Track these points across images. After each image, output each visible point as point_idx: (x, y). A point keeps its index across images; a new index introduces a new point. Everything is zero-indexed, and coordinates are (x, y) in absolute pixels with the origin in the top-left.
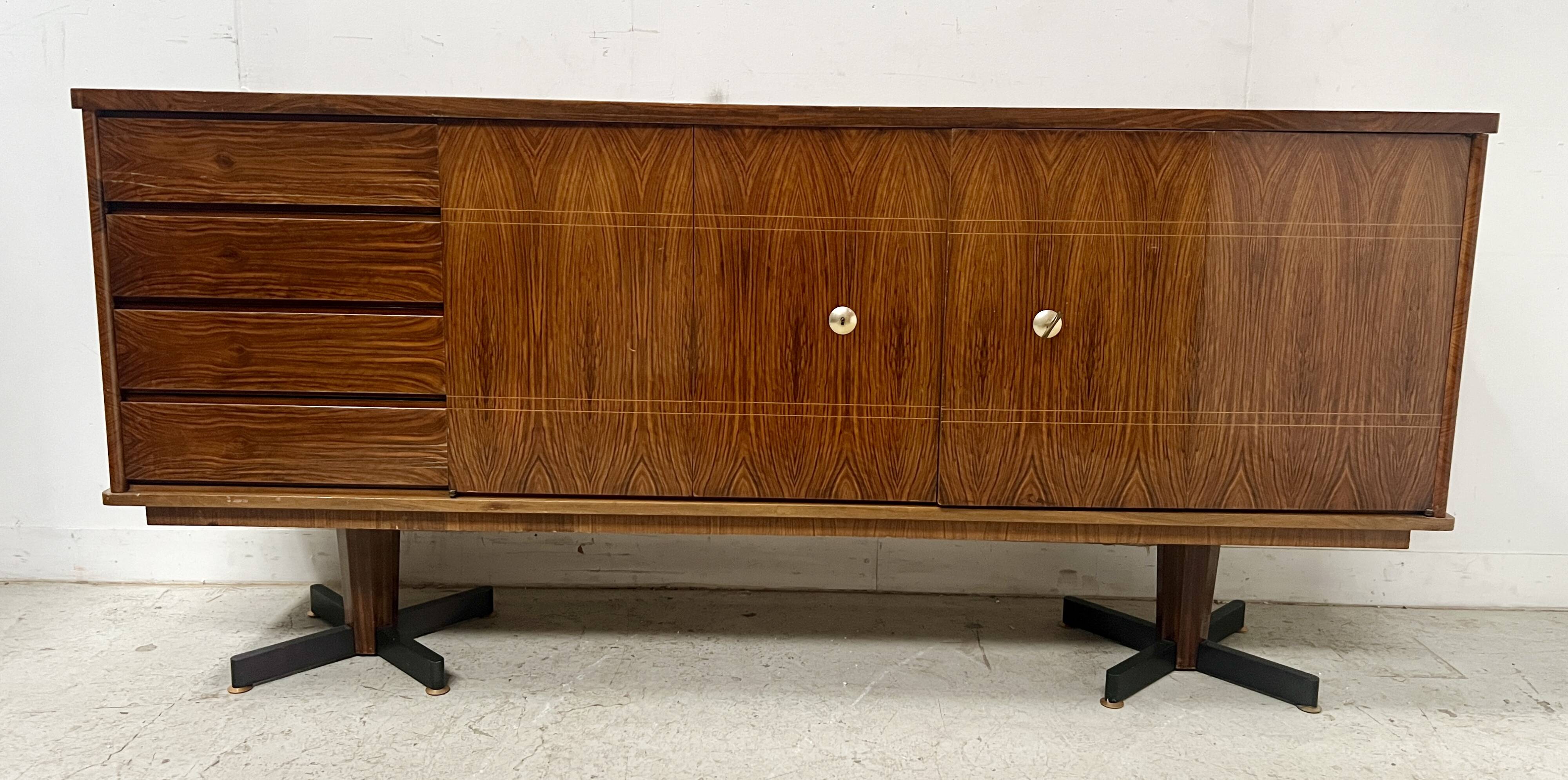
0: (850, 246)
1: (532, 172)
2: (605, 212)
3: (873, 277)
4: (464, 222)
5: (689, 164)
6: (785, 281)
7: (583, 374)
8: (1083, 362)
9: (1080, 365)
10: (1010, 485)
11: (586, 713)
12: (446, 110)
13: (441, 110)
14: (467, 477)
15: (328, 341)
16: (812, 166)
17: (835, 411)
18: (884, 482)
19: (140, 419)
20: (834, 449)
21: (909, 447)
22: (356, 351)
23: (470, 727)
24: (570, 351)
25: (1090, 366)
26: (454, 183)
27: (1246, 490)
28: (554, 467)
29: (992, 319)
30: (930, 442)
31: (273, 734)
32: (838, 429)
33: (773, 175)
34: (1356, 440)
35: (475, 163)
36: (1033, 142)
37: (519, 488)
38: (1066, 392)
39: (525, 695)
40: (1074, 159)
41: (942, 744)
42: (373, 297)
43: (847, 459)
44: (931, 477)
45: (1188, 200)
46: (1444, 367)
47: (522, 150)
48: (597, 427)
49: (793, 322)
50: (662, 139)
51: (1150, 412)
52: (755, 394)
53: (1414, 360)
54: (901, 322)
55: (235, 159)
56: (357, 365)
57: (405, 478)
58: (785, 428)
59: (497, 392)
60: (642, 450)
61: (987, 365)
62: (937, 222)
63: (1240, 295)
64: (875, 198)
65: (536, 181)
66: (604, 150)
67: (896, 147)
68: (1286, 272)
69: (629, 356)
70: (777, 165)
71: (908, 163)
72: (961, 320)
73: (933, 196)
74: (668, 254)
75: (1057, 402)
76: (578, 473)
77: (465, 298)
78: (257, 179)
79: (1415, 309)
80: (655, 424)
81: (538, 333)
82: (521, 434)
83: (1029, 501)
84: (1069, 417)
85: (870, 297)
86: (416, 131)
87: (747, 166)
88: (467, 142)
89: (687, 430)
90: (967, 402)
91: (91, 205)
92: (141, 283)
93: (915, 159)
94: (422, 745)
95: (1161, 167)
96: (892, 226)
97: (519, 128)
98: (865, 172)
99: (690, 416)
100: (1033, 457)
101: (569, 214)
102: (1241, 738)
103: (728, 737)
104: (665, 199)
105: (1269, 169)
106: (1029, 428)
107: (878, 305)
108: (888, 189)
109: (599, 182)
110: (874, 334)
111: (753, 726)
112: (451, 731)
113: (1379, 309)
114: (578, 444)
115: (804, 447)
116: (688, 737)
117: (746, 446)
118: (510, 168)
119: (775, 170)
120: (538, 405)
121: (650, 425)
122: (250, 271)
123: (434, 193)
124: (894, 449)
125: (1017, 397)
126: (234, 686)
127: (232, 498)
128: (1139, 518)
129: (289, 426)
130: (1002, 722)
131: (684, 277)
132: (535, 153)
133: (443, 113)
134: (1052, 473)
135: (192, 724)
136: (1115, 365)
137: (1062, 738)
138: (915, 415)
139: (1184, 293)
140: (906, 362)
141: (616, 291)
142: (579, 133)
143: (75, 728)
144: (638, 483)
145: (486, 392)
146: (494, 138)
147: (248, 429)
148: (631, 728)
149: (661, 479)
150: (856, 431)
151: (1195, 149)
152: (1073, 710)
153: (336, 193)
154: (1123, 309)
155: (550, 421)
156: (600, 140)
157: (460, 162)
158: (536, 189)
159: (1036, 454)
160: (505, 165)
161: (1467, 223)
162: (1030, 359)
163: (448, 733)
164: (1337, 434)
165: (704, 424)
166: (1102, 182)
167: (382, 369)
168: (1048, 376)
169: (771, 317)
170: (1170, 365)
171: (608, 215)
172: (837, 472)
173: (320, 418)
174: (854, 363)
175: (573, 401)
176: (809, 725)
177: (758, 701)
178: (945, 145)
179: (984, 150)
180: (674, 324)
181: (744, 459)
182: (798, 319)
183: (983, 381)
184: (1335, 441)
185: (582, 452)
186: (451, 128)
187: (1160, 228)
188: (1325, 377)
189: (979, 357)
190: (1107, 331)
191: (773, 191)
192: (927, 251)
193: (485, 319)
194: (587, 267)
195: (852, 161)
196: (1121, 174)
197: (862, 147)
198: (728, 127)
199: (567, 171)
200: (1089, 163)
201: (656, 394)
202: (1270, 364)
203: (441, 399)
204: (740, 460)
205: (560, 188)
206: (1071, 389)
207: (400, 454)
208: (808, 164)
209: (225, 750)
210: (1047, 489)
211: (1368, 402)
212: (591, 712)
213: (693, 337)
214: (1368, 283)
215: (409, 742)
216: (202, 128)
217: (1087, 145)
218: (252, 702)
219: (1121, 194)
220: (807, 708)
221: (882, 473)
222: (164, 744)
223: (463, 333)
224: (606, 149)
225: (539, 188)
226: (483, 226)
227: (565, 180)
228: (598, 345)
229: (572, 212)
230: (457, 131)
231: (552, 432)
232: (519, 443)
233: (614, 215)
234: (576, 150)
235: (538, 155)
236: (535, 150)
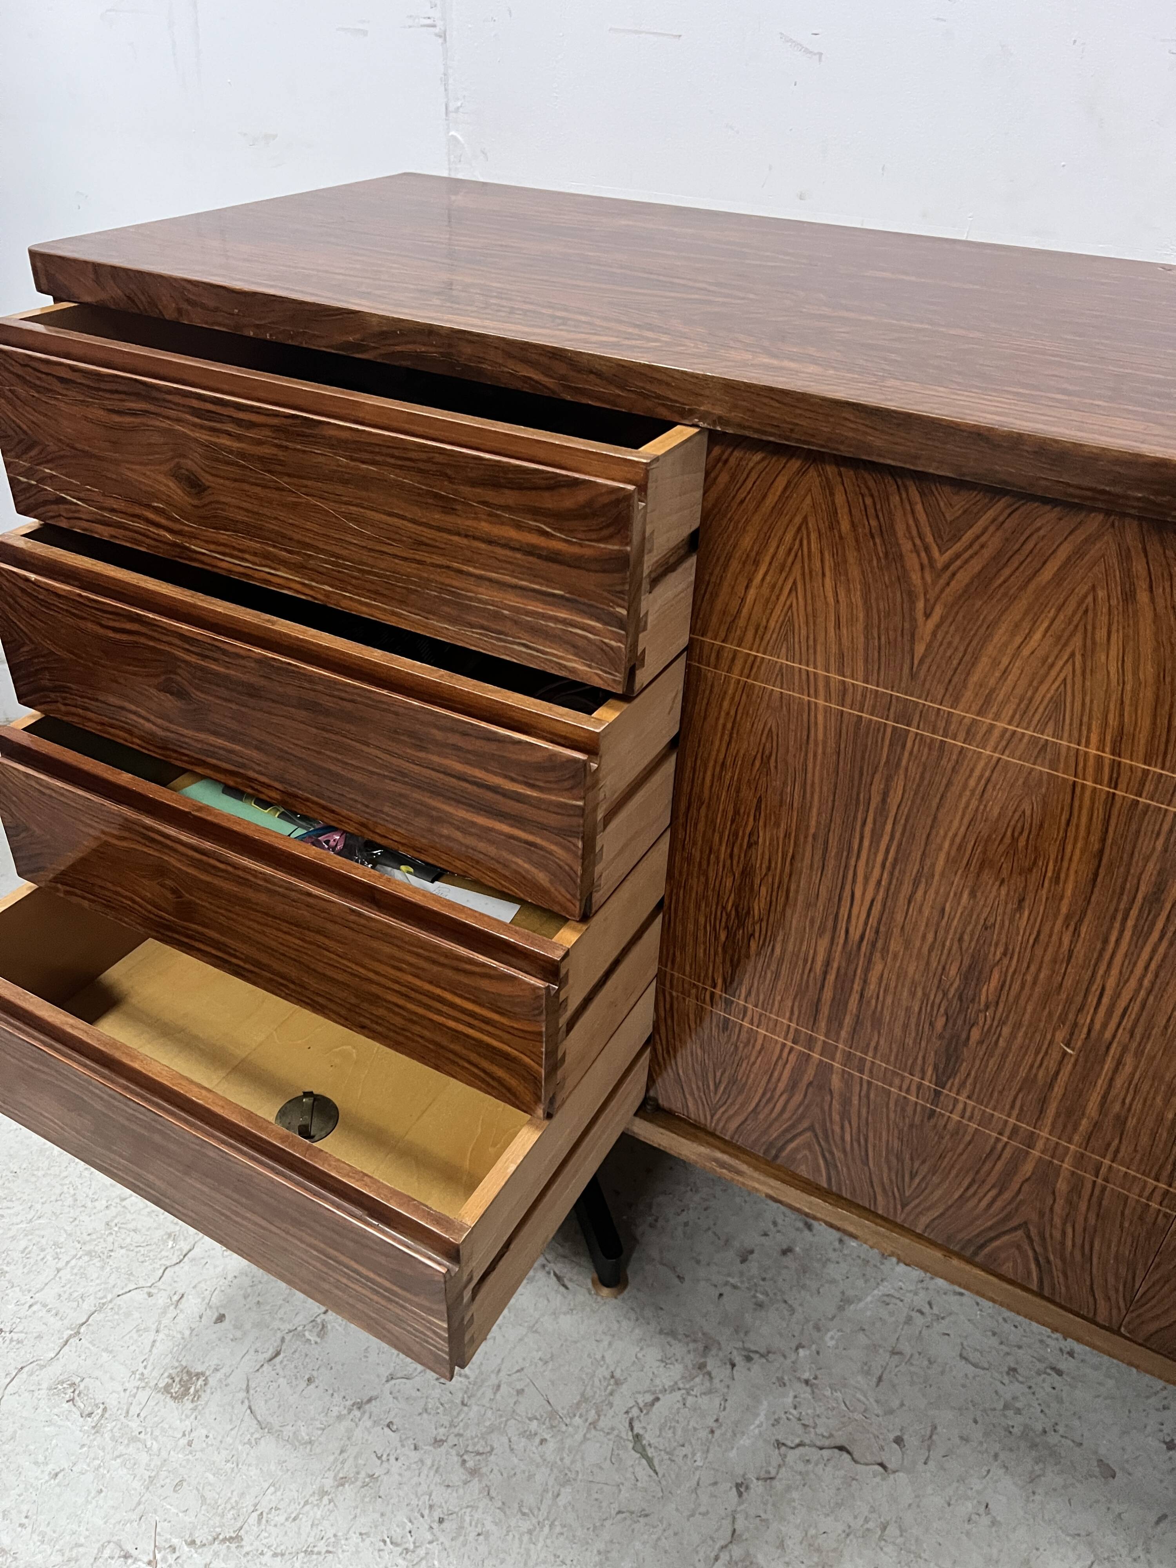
1: (920, 605)
4: (735, 675)
7: (937, 1042)
14: (678, 1094)
24: (919, 993)
26: (726, 588)
28: (839, 1153)
35: (783, 550)
37: (765, 1151)
47: (907, 546)
48: (941, 1137)
59: (752, 999)
60: (1029, 1213)
65: (926, 627)
66: (1143, 597)
69: (1055, 1055)
76: (882, 1183)
77: (713, 822)
80: (1075, 1190)
81: (855, 935)
82: (784, 1081)
88: (771, 500)
97: (914, 496)
101: (992, 727)
109: (1100, 676)
114: (896, 1144)
118: (865, 580)
120: (828, 1051)
121: (1062, 1186)
132: (941, 560)
133: (722, 421)
144: (1004, 1254)
145: (731, 987)
146: (840, 499)
149: (1057, 1271)
155: (848, 1086)
158: (921, 648)
160: (854, 572)
171: (1099, 760)
175: (903, 1078)
185: (899, 1159)
186: (737, 454)
199: (1017, 626)
201: (1096, 1145)
205: (984, 661)
223: (703, 879)
224: (1152, 600)
225: (929, 646)
226: (776, 696)
227: (1006, 645)
228: (987, 1007)
229: (1001, 725)
230: (751, 464)
231: (846, 1102)
232: (778, 1092)
233: (1116, 767)
234: (1059, 578)
235: (946, 567)
236: (941, 553)
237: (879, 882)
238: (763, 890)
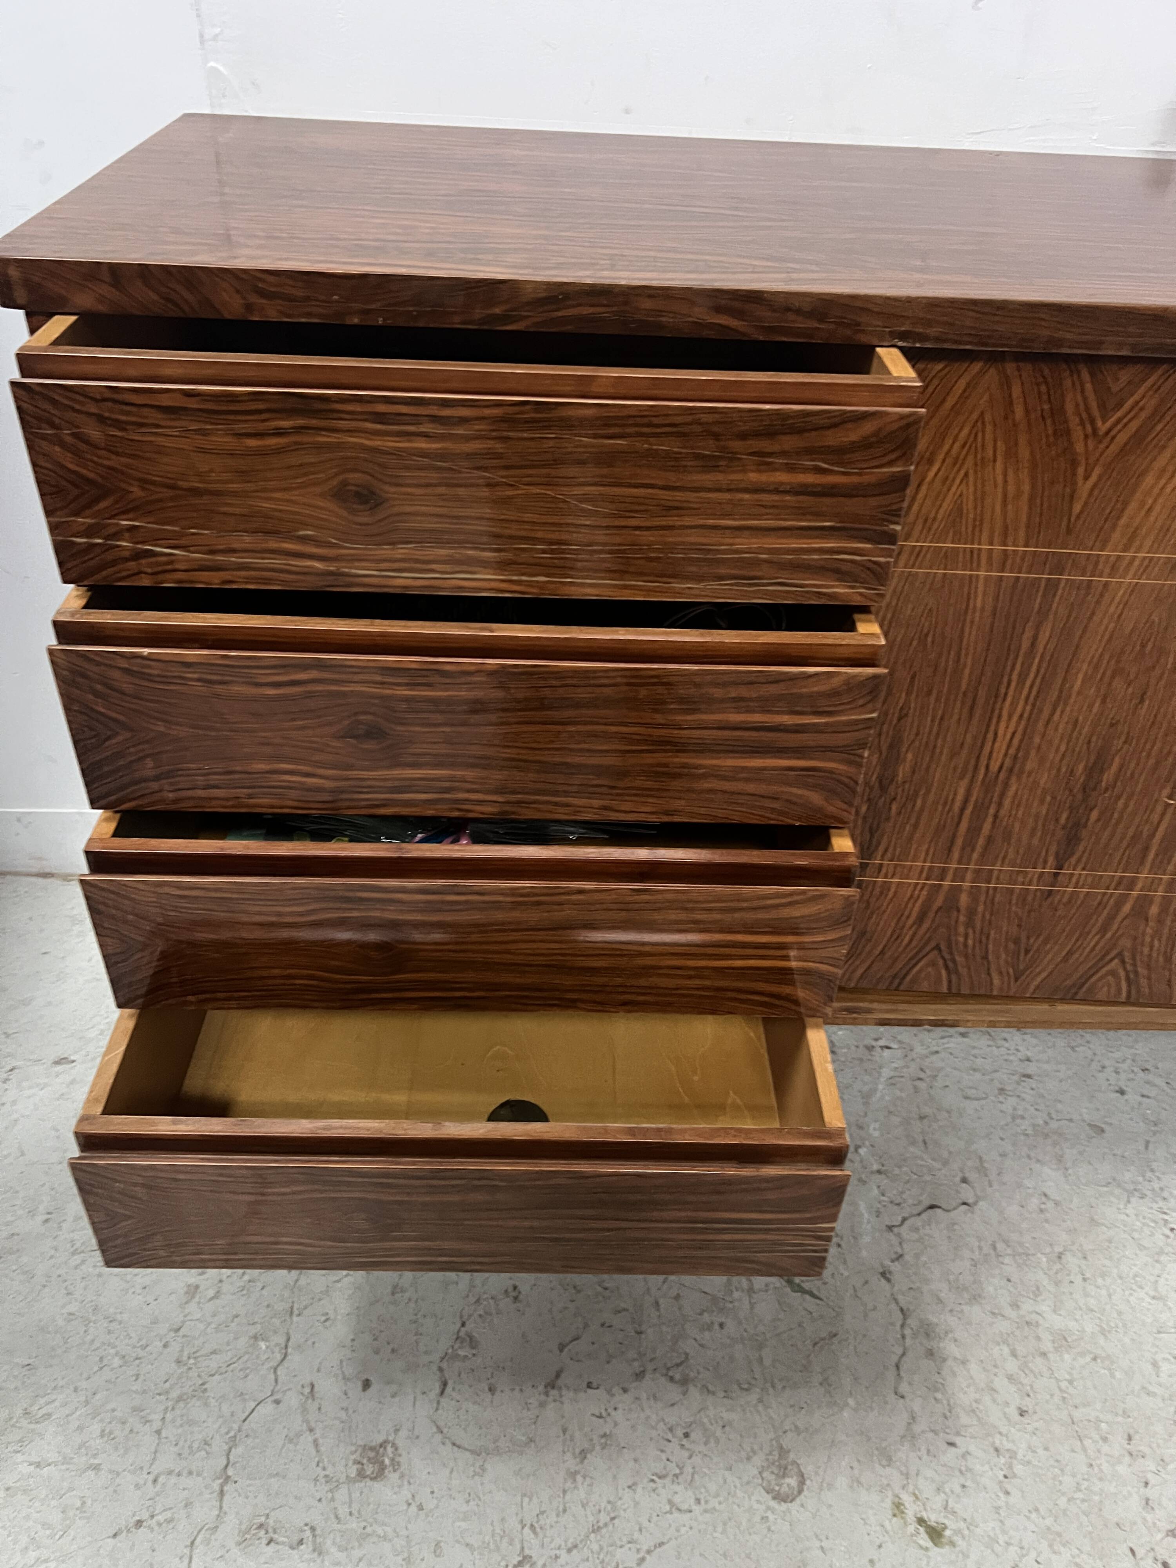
1: (1081, 471)
7: (1060, 834)
24: (1048, 798)
28: (960, 959)
35: (957, 445)
37: (890, 984)
47: (1074, 421)
48: (1056, 910)
59: (889, 855)
60: (1125, 942)
65: (1084, 488)
69: (1159, 808)
76: (999, 968)
81: (994, 767)
82: (913, 916)
97: (1082, 372)
101: (1133, 559)
114: (1014, 930)
120: (959, 875)
121: (1154, 911)
133: (922, 338)
144: (1100, 984)
146: (1016, 391)
149: (1143, 979)
155: (974, 899)
158: (1078, 507)
160: (1024, 453)
175: (1026, 873)
185: (1017, 941)
199: (1162, 472)
205: (1132, 508)
225: (1086, 502)
226: (939, 578)
227: (1152, 488)
228: (1106, 790)
229: (1141, 555)
230: (933, 373)
231: (971, 912)
232: (907, 926)
235: (1108, 433)
237: (1021, 716)
238: (910, 756)
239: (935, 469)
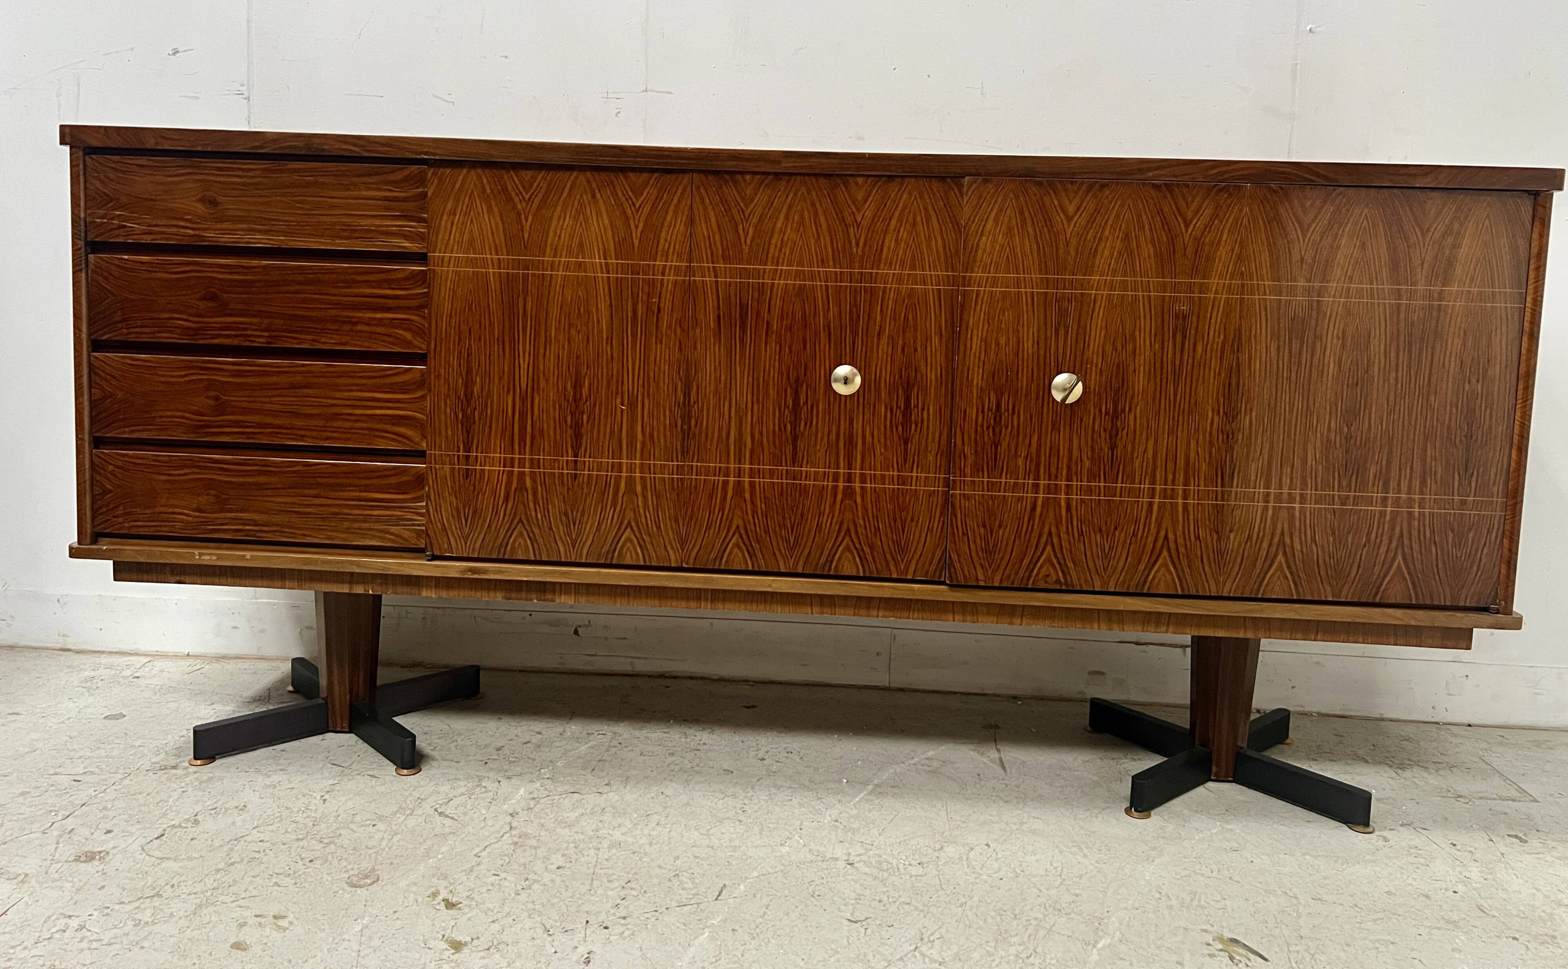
0: (855, 301)
1: (523, 217)
2: (597, 261)
3: (879, 334)
4: (451, 269)
5: (686, 213)
6: (785, 337)
7: (570, 432)
8: (1105, 431)
9: (1103, 434)
10: (1026, 562)
11: (561, 801)
12: (438, 151)
13: (431, 150)
14: (445, 539)
15: (306, 391)
16: (816, 215)
17: (836, 479)
18: (889, 557)
19: (111, 467)
20: (835, 520)
21: (916, 519)
22: (335, 402)
23: (436, 810)
24: (557, 408)
25: (1114, 434)
26: (442, 229)
27: (1286, 578)
28: (536, 531)
29: (1006, 381)
30: (938, 514)
31: (227, 809)
32: (839, 497)
33: (775, 224)
34: (1410, 525)
35: (465, 206)
36: (1051, 192)
37: (499, 553)
38: (1087, 463)
39: (499, 779)
40: (1097, 211)
41: (946, 849)
42: (355, 345)
43: (848, 530)
44: (938, 553)
45: (1221, 256)
46: (1508, 445)
47: (513, 194)
48: (582, 489)
49: (792, 381)
50: (659, 185)
51: (1180, 488)
52: (751, 457)
53: (1474, 439)
54: (908, 383)
55: (220, 199)
56: (336, 416)
57: (382, 539)
58: (782, 495)
59: (480, 449)
60: (630, 515)
61: (1001, 432)
62: (948, 276)
63: (1278, 361)
64: (882, 250)
65: (527, 227)
66: (598, 195)
67: (905, 197)
68: (1330, 337)
69: (619, 413)
70: (780, 212)
71: (918, 215)
72: (972, 381)
73: (944, 248)
74: (662, 305)
75: (1076, 474)
76: (561, 538)
77: (449, 348)
78: (241, 220)
79: (1474, 381)
80: (644, 488)
81: (524, 386)
82: (502, 495)
83: (1046, 582)
84: (1090, 491)
85: (875, 354)
86: (406, 173)
87: (747, 214)
88: (457, 186)
89: (678, 495)
90: (978, 471)
91: (74, 244)
92: (120, 325)
93: (926, 209)
94: (381, 826)
95: (1191, 222)
96: (900, 279)
97: (512, 173)
98: (873, 221)
99: (681, 479)
100: (1050, 533)
101: (560, 262)
102: (1282, 856)
103: (711, 832)
104: (660, 248)
105: (1310, 225)
106: (1046, 501)
107: (884, 363)
108: (896, 240)
109: (592, 229)
110: (880, 395)
111: (740, 821)
112: (415, 813)
113: (1433, 379)
114: (563, 508)
115: (802, 515)
116: (668, 830)
117: (740, 513)
118: (500, 213)
119: (777, 218)
120: (522, 463)
121: (639, 488)
122: (231, 315)
123: (421, 237)
124: (899, 521)
125: (1033, 468)
126: (196, 758)
127: (200, 555)
128: (1168, 605)
129: (262, 479)
130: (1014, 828)
131: (679, 331)
132: (527, 197)
133: (435, 154)
134: (1071, 552)
135: (144, 795)
136: (1141, 436)
137: (1080, 848)
138: (922, 484)
139: (1216, 357)
140: (913, 426)
141: (607, 343)
142: (573, 177)
143: (23, 794)
144: (624, 552)
145: (468, 449)
146: (485, 181)
147: (220, 481)
148: (607, 818)
149: (649, 546)
150: (859, 500)
151: (1229, 201)
152: (1094, 819)
153: (322, 236)
154: (1150, 374)
155: (534, 481)
156: (594, 185)
157: (449, 206)
158: (526, 236)
159: (1053, 530)
160: (496, 209)
161: (1531, 287)
162: (1047, 426)
163: (411, 814)
164: (1388, 518)
165: (696, 488)
166: (1127, 236)
167: (362, 421)
168: (1067, 446)
169: (769, 374)
170: (1201, 437)
171: (601, 264)
172: (837, 544)
173: (295, 472)
174: (858, 427)
175: (559, 461)
176: (801, 824)
177: (749, 795)
178: (958, 194)
179: (1000, 200)
180: (667, 381)
181: (738, 527)
182: (798, 378)
183: (996, 448)
184: (1386, 525)
185: (566, 515)
186: (441, 170)
187: (1190, 288)
188: (1373, 456)
189: (992, 422)
190: (1132, 397)
191: (773, 241)
192: (937, 308)
193: (469, 372)
194: (578, 318)
195: (859, 210)
196: (1147, 228)
197: (869, 196)
198: (727, 172)
199: (560, 217)
200: (1112, 216)
201: (646, 455)
202: (1312, 438)
203: (421, 455)
204: (733, 529)
205: (551, 234)
206: (1092, 459)
207: (376, 513)
208: (812, 213)
209: (173, 822)
210: (1065, 569)
211: (1423, 482)
212: (567, 800)
213: (687, 394)
214: (1421, 350)
215: (368, 822)
216: (189, 167)
217: (1110, 197)
218: (211, 775)
219: (1148, 250)
220: (801, 805)
221: (886, 547)
222: (111, 814)
223: (447, 386)
224: (601, 195)
225: (530, 234)
226: (471, 273)
227: (557, 226)
228: (587, 401)
229: (563, 259)
230: (447, 173)
231: (535, 494)
232: (500, 505)
233: (607, 264)
234: (570, 195)
235: (530, 199)
236: (527, 194)
237: (530, 354)
238: (478, 381)
239: (457, 218)
